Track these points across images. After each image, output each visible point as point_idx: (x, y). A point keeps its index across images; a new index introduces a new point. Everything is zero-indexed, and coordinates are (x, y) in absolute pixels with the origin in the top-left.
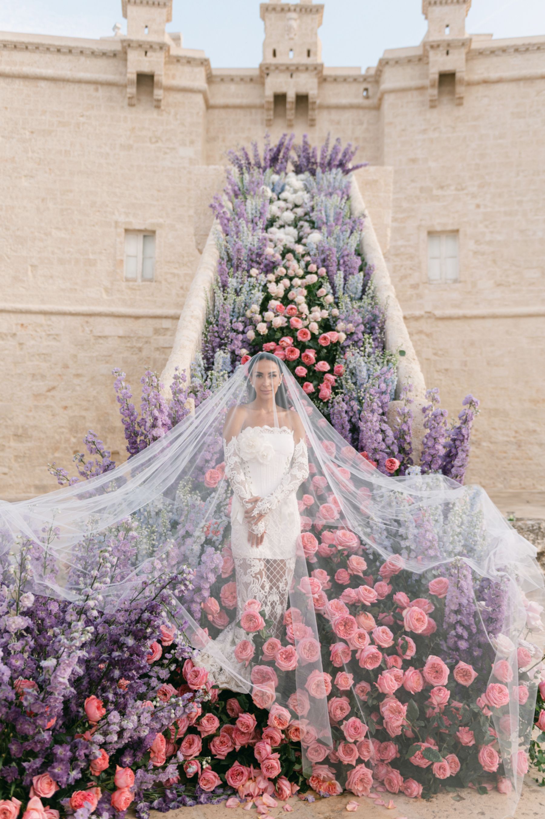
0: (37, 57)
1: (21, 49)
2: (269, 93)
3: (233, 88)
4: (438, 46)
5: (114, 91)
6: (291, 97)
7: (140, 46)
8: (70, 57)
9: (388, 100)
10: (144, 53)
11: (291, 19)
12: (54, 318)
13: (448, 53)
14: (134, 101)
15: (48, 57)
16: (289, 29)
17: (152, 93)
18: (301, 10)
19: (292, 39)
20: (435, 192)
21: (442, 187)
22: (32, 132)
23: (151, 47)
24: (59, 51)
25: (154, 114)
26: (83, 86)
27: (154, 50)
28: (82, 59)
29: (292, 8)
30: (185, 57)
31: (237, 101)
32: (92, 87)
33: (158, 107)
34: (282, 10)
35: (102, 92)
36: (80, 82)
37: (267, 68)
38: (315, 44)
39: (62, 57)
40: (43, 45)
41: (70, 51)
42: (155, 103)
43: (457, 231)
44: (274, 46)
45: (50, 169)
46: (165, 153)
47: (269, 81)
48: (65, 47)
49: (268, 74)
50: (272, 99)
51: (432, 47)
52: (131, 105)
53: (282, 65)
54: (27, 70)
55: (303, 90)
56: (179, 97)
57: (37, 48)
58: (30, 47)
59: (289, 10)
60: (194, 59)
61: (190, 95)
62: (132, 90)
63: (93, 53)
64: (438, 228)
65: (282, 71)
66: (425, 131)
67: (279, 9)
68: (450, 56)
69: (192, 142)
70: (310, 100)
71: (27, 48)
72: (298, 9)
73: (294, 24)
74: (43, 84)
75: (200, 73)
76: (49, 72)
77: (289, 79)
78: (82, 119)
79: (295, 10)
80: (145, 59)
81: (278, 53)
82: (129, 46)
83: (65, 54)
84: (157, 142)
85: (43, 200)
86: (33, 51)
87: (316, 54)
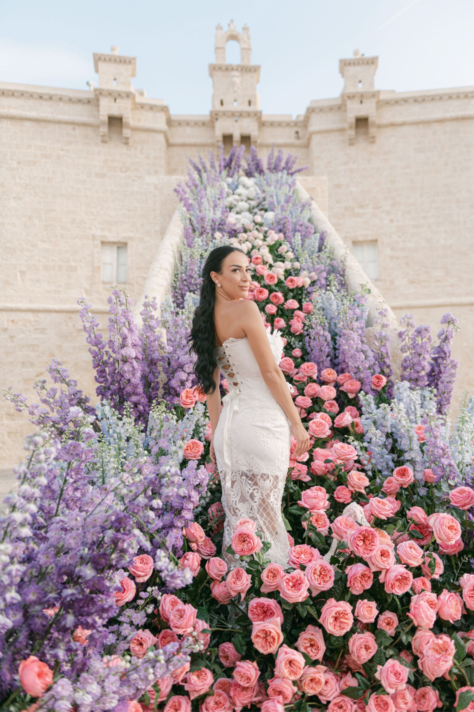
0: (21, 102)
1: (8, 96)
2: (219, 134)
3: (189, 130)
4: (354, 97)
5: (89, 131)
6: (237, 137)
7: (110, 94)
8: (50, 103)
9: (316, 140)
10: (113, 100)
11: (234, 76)
12: (41, 315)
13: (361, 102)
14: (106, 139)
15: (31, 102)
16: (233, 84)
17: (121, 132)
18: (242, 70)
19: (235, 92)
20: (357, 210)
21: (362, 207)
22: (19, 163)
23: (119, 95)
24: (41, 97)
25: (124, 149)
26: (63, 126)
27: (122, 98)
28: (62, 104)
29: (235, 68)
30: (148, 105)
31: (193, 141)
32: (70, 127)
33: (126, 143)
34: (227, 69)
35: (79, 131)
36: (60, 122)
37: (216, 114)
38: (255, 96)
39: (44, 103)
40: (27, 92)
41: (51, 98)
42: (124, 140)
43: (376, 241)
44: (222, 97)
45: (35, 193)
46: (134, 180)
47: (218, 124)
48: (46, 94)
49: (217, 119)
50: (221, 139)
51: (349, 97)
52: (104, 142)
53: (228, 112)
54: (13, 112)
55: (246, 132)
56: (144, 136)
57: (22, 95)
58: (16, 94)
59: (232, 69)
60: (156, 106)
61: (154, 134)
62: (104, 129)
63: (70, 100)
64: (361, 239)
65: (228, 117)
66: (346, 163)
67: (224, 68)
68: (364, 105)
69: (156, 172)
70: (252, 139)
71: (13, 94)
72: (240, 69)
73: (237, 80)
74: (28, 124)
75: (162, 117)
76: (33, 114)
77: (235, 123)
78: (62, 153)
79: (237, 70)
80: (115, 104)
81: (224, 103)
82: (101, 94)
83: (46, 100)
84: (126, 171)
85: (30, 218)
87: (255, 104)
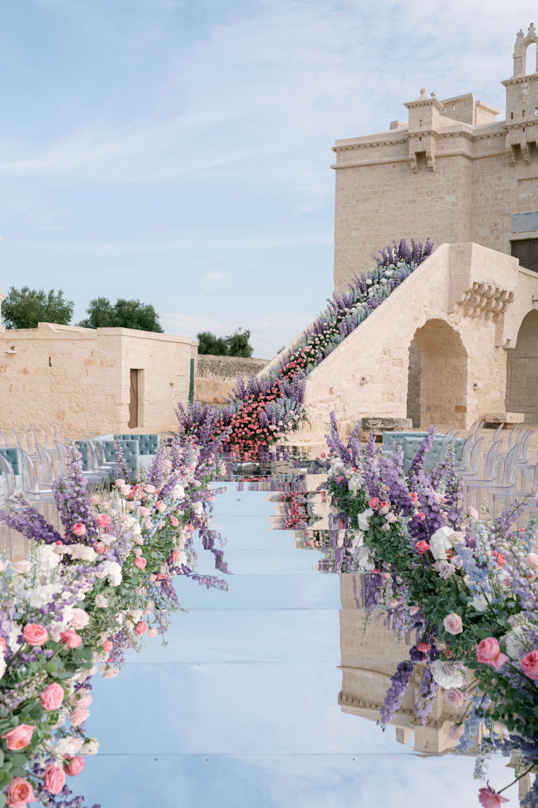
2: (508, 146)
3: (489, 142)
5: (405, 165)
6: (524, 145)
7: (416, 135)
8: (378, 148)
10: (419, 140)
11: (523, 88)
14: (416, 170)
16: (522, 97)
17: (426, 163)
18: (530, 79)
19: (524, 103)
23: (423, 134)
24: (371, 146)
25: (430, 176)
26: (387, 165)
27: (425, 136)
28: (386, 148)
29: (524, 80)
30: (449, 133)
32: (392, 165)
33: (431, 171)
34: (517, 82)
35: (398, 167)
36: (384, 163)
37: (506, 128)
39: (374, 149)
40: (362, 144)
42: (430, 169)
44: (512, 111)
46: (437, 201)
47: (508, 137)
48: (374, 143)
49: (507, 132)
50: (511, 150)
52: (415, 173)
53: (517, 124)
54: (354, 162)
55: (532, 139)
56: (445, 161)
57: (359, 147)
59: (522, 81)
60: (455, 133)
61: (453, 158)
62: (414, 164)
63: (391, 143)
65: (516, 129)
67: (514, 82)
69: (454, 191)
71: (353, 148)
72: (528, 80)
73: (525, 92)
75: (461, 141)
76: (366, 161)
77: (523, 133)
79: (526, 81)
80: (420, 143)
81: (514, 116)
82: (409, 137)
83: (375, 147)
86: (357, 149)
